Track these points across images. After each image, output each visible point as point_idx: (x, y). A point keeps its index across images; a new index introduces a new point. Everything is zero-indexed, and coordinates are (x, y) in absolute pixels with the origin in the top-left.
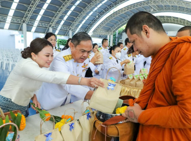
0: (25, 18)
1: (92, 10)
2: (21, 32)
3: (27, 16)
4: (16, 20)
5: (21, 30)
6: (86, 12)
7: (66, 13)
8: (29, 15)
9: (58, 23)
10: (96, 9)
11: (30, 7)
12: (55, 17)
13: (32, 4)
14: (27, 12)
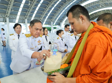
0: (26, 16)
1: (64, 9)
2: (24, 24)
3: (27, 15)
4: (22, 17)
5: (24, 23)
6: (60, 10)
7: (49, 12)
8: (28, 14)
9: (45, 18)
10: (66, 8)
11: (29, 10)
12: (43, 14)
13: (30, 8)
14: (27, 13)
